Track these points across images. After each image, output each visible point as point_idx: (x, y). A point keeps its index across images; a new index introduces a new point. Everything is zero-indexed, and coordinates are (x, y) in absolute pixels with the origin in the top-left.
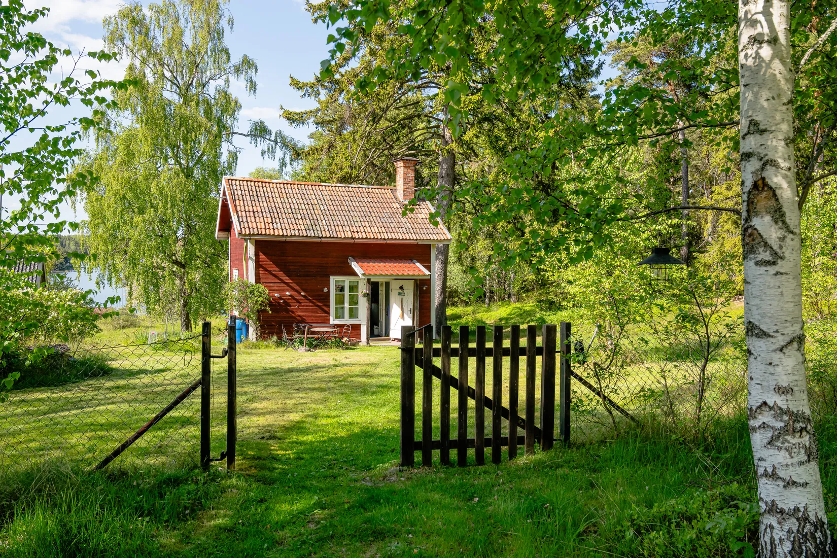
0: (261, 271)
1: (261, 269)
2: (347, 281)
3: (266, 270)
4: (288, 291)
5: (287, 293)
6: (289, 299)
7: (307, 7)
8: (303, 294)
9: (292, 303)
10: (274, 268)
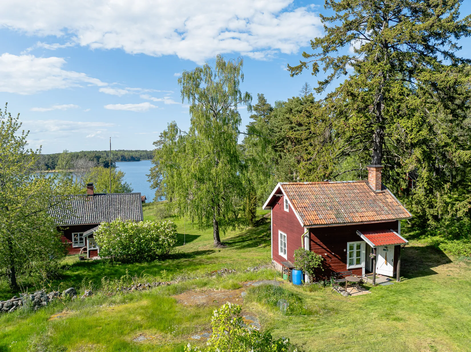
0: (312, 243)
1: (311, 242)
2: (355, 244)
3: (315, 242)
4: (326, 253)
5: (326, 254)
6: (326, 257)
7: (288, 69)
8: (333, 254)
9: (328, 259)
10: (318, 241)
